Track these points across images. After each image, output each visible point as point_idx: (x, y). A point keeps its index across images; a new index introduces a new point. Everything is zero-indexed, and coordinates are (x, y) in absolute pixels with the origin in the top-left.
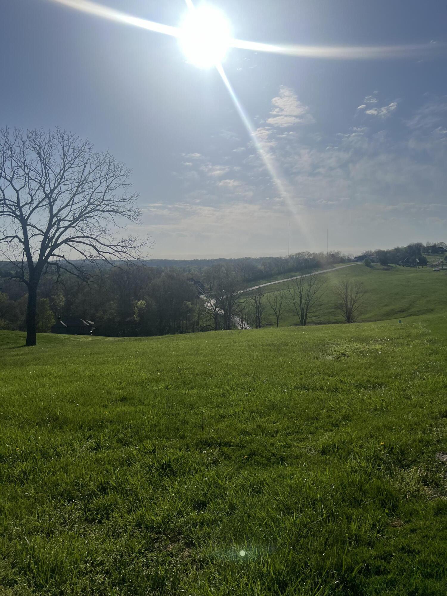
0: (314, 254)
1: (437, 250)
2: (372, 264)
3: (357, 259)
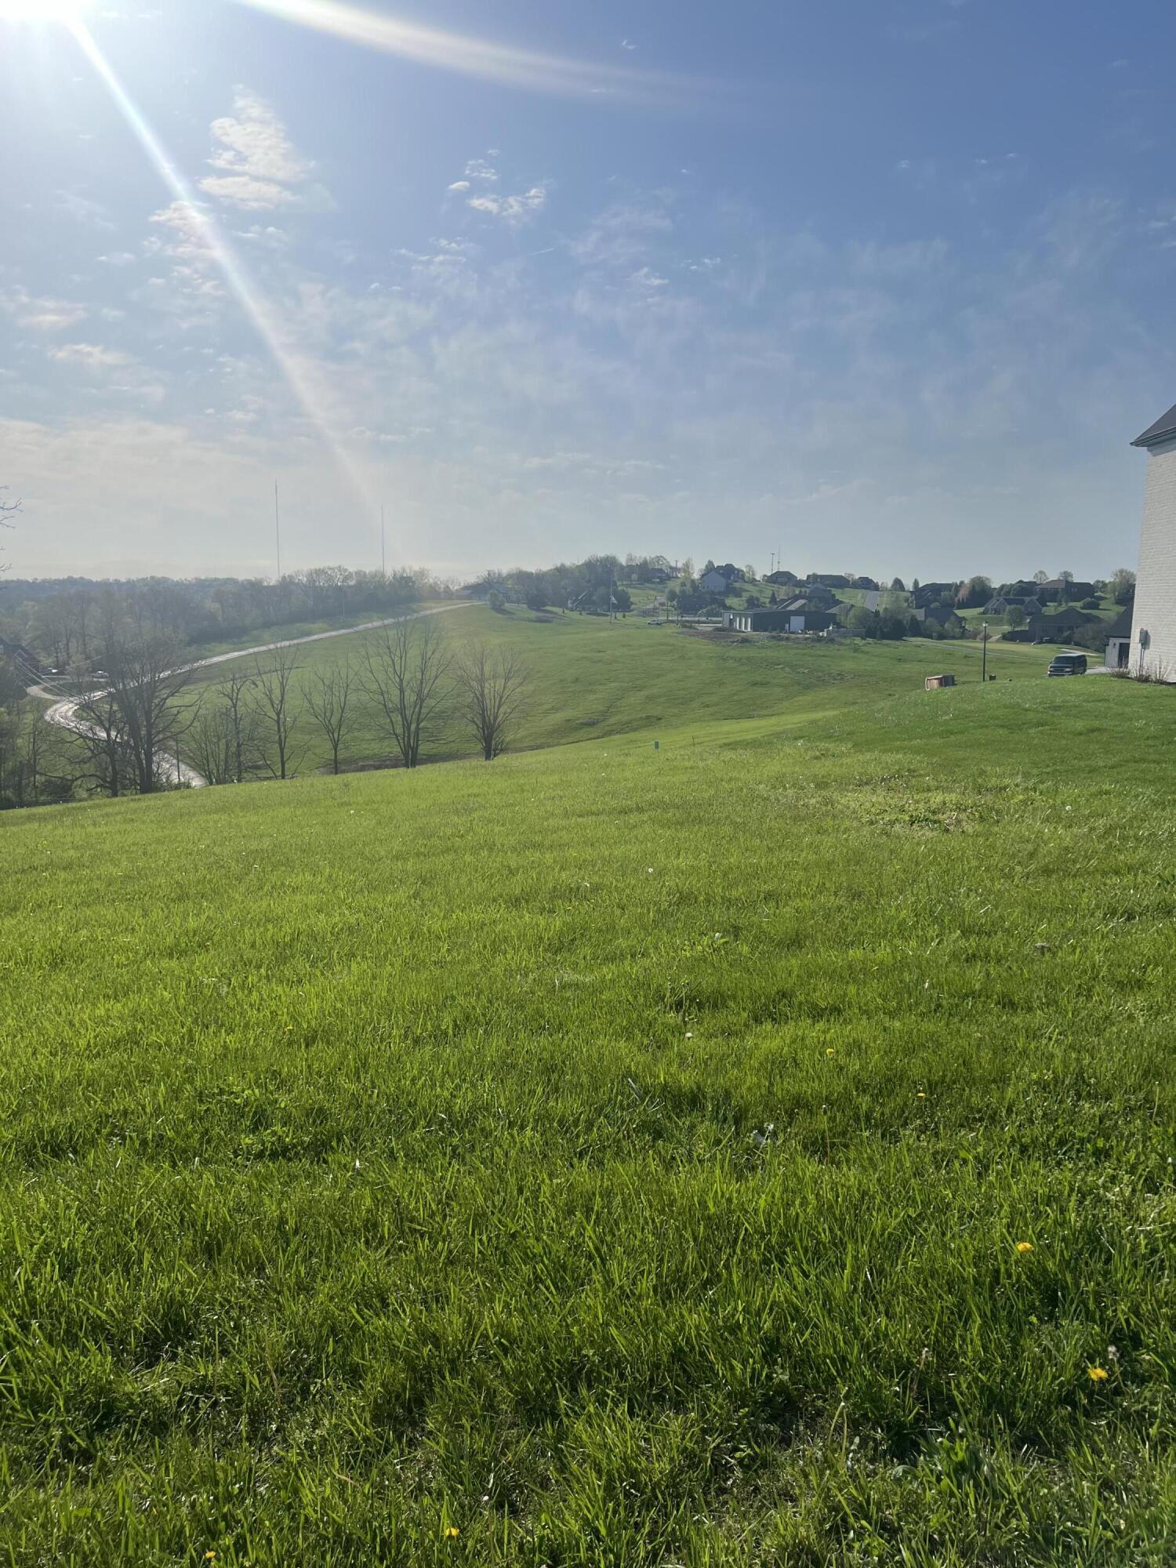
0: (358, 573)
1: (650, 574)
2: (507, 605)
3: (468, 592)
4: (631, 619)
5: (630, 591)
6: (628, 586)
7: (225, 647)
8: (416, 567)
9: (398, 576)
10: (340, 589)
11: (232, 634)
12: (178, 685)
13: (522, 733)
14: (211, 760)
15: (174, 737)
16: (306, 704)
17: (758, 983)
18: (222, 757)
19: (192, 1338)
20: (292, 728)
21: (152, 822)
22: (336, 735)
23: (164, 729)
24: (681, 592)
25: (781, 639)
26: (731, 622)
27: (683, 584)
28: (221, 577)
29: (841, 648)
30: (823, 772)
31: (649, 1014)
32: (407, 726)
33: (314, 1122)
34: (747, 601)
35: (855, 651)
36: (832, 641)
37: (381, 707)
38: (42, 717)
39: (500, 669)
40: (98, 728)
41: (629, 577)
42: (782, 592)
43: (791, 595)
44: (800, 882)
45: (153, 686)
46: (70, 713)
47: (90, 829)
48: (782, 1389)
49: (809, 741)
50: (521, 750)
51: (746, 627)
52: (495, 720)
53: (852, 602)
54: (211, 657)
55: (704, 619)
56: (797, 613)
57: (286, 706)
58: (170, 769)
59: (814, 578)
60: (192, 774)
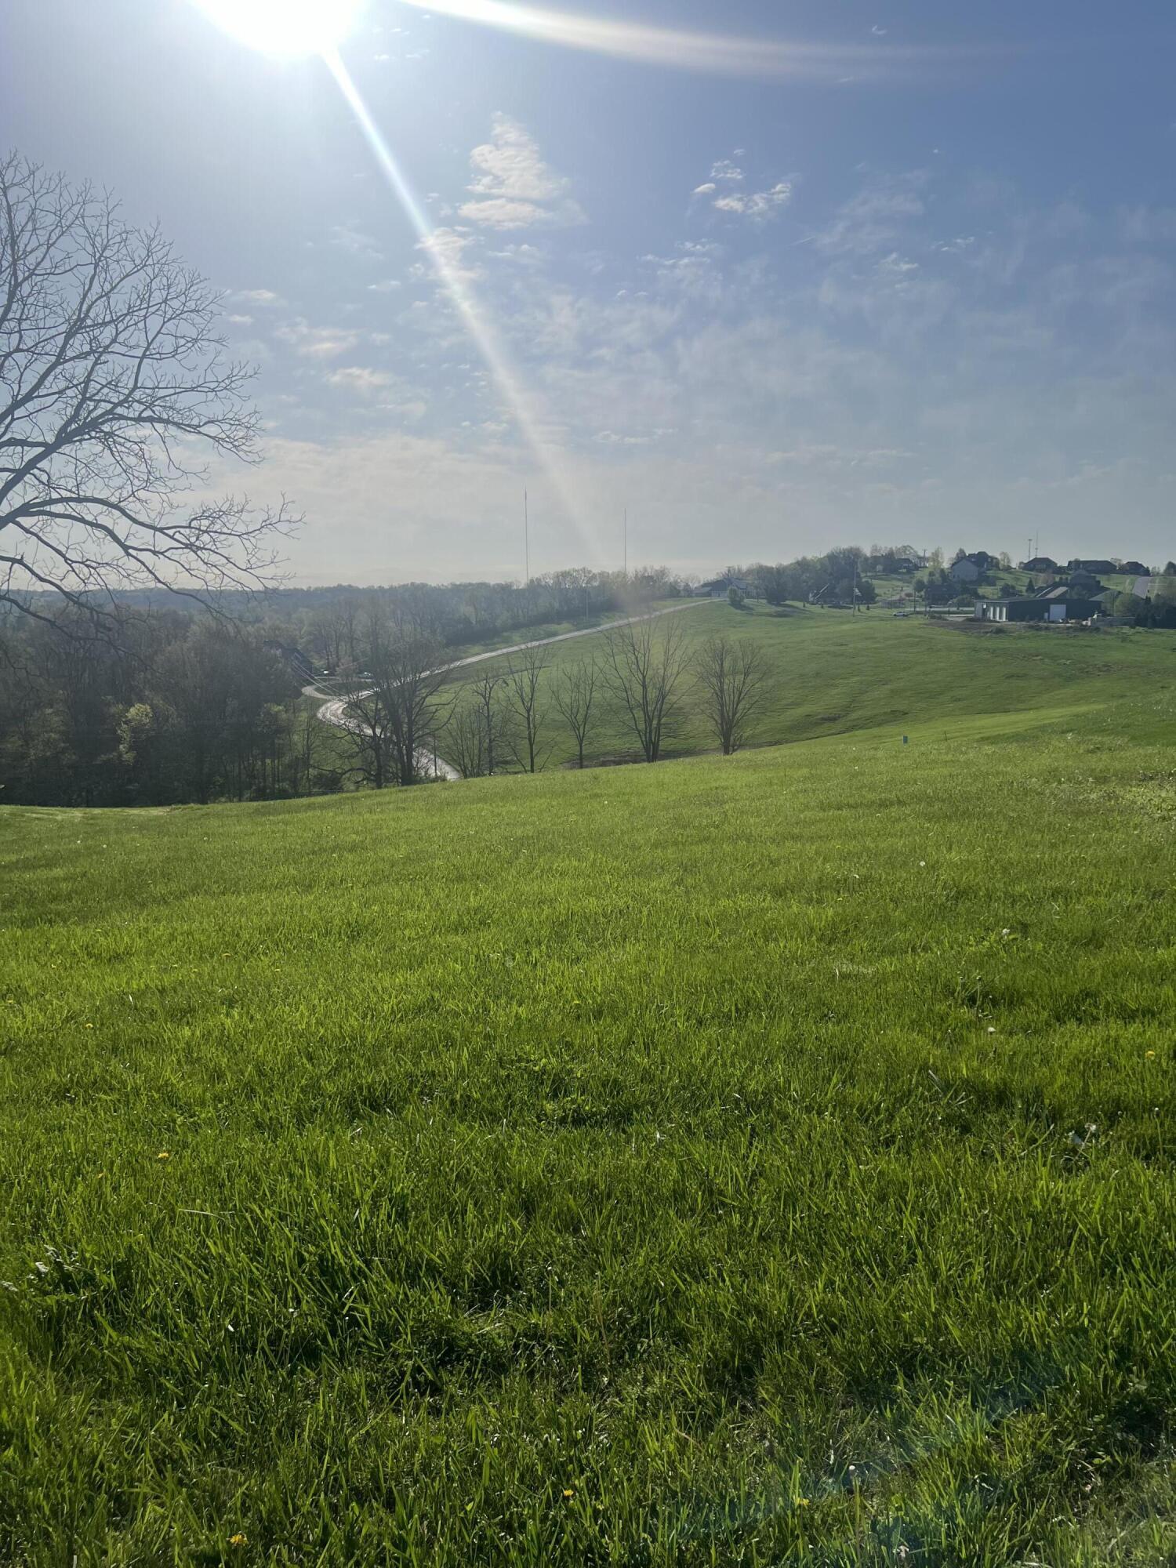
0: (602, 574)
1: (895, 565)
2: (746, 600)
3: (708, 589)
4: (876, 611)
5: (875, 582)
6: (871, 577)
7: (476, 649)
8: (657, 567)
9: (639, 576)
10: (584, 590)
11: (485, 635)
12: (436, 684)
13: (761, 728)
14: (466, 754)
15: (432, 734)
16: (554, 702)
17: (1058, 982)
18: (476, 752)
19: (519, 1288)
20: (541, 724)
21: (421, 810)
22: (581, 731)
23: (423, 727)
24: (929, 582)
25: (1039, 629)
26: (984, 611)
27: (931, 574)
28: (474, 582)
29: (1108, 637)
30: (1101, 766)
31: (941, 1008)
32: (648, 720)
33: (611, 1092)
34: (1002, 590)
35: (1124, 640)
36: (1097, 629)
37: (625, 703)
38: (315, 715)
39: (740, 664)
40: (364, 726)
41: (874, 568)
42: (1041, 580)
43: (1050, 583)
44: (1091, 879)
45: (414, 686)
46: (340, 711)
47: (367, 816)
48: (1138, 1398)
49: (1079, 733)
50: (760, 746)
51: (1000, 617)
52: (734, 714)
53: (1119, 589)
54: (467, 657)
55: (955, 609)
56: (1058, 601)
57: (535, 704)
58: (428, 763)
59: (1075, 565)
60: (447, 768)
